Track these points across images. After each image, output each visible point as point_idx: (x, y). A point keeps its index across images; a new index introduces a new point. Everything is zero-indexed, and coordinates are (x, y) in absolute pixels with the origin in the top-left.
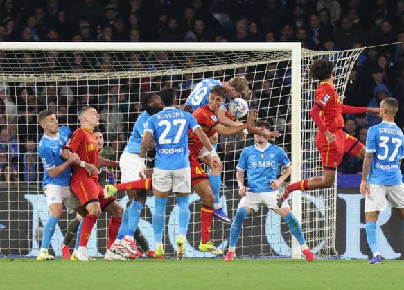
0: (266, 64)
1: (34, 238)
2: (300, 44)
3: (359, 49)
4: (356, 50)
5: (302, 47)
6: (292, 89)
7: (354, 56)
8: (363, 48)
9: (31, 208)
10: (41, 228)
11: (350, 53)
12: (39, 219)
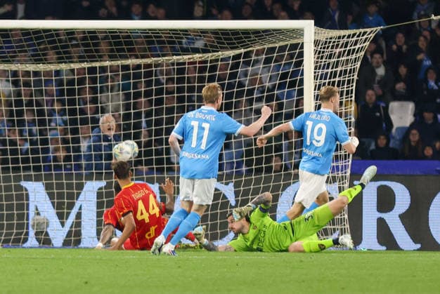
1: (30, 228)
2: (313, 22)
4: (372, 29)
5: (315, 25)
7: (369, 36)
9: (28, 199)
10: (38, 217)
11: (365, 33)
12: (37, 209)
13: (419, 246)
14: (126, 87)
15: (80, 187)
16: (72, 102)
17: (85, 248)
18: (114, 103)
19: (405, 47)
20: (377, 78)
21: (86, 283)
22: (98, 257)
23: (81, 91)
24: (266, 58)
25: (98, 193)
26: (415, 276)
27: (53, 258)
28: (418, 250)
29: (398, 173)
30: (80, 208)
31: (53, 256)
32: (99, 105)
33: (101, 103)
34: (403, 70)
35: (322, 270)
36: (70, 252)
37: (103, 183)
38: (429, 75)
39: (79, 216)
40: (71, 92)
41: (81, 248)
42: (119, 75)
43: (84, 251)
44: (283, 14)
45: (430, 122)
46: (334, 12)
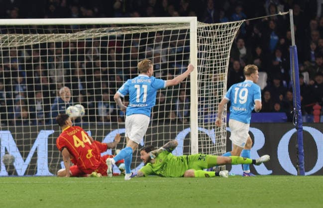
0: (171, 31)
1: (2, 163)
2: (196, 18)
3: (240, 21)
5: (198, 20)
6: (190, 55)
7: (237, 27)
8: (243, 21)
10: (7, 155)
11: (233, 25)
13: (271, 172)
14: (66, 66)
15: (35, 136)
16: (30, 74)
17: (40, 176)
18: (59, 76)
19: (260, 34)
20: (241, 56)
21: (41, 200)
22: (49, 182)
23: (36, 66)
24: (163, 44)
25: (48, 139)
26: (268, 193)
27: (18, 184)
28: (271, 174)
29: (257, 122)
30: (36, 149)
31: (17, 182)
32: (48, 77)
33: (49, 75)
34: (259, 51)
35: (205, 189)
36: (30, 179)
37: (52, 132)
38: (277, 54)
39: (35, 154)
40: (29, 67)
41: (37, 176)
42: (61, 56)
43: (39, 178)
44: (176, 13)
45: (278, 86)
46: (211, 10)
